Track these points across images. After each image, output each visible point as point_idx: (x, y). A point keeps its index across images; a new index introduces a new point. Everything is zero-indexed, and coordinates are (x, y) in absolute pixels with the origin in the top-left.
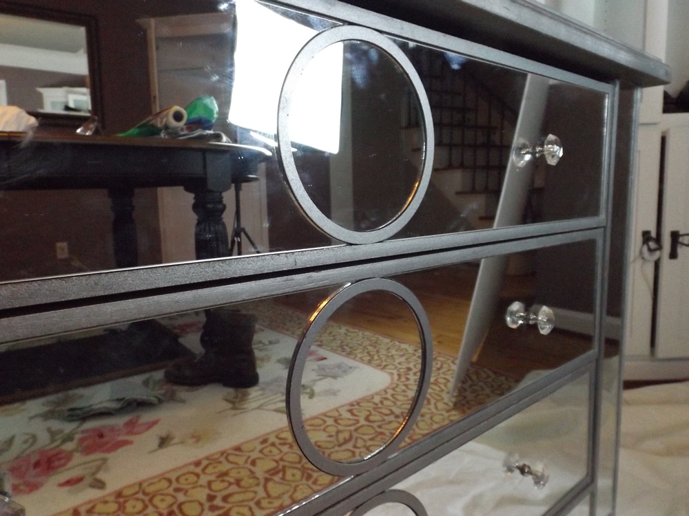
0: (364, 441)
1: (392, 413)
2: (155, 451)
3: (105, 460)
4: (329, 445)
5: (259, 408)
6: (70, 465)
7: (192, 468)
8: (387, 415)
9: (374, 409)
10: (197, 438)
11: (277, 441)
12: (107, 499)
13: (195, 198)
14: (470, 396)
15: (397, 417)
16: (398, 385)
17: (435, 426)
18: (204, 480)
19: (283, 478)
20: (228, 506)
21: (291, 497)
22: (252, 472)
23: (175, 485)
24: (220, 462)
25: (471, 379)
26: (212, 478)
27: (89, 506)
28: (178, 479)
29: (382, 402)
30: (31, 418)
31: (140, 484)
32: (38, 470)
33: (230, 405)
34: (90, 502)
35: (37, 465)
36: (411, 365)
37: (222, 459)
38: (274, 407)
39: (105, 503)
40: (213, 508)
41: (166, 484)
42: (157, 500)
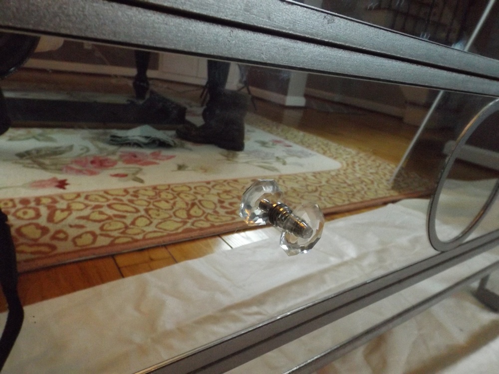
1: (345, 183)
2: (175, 171)
3: (141, 170)
5: (247, 163)
6: (117, 166)
7: (205, 184)
8: (342, 183)
9: (332, 178)
10: (205, 170)
12: (147, 188)
15: (349, 185)
16: (347, 169)
20: (233, 209)
23: (193, 190)
24: (224, 185)
26: (220, 192)
27: (134, 190)
28: (195, 188)
29: (337, 176)
30: (83, 138)
31: (169, 185)
32: (95, 165)
33: (224, 158)
34: (134, 188)
35: (93, 162)
38: (257, 164)
39: (146, 190)
40: (223, 207)
41: (188, 189)
42: (182, 195)
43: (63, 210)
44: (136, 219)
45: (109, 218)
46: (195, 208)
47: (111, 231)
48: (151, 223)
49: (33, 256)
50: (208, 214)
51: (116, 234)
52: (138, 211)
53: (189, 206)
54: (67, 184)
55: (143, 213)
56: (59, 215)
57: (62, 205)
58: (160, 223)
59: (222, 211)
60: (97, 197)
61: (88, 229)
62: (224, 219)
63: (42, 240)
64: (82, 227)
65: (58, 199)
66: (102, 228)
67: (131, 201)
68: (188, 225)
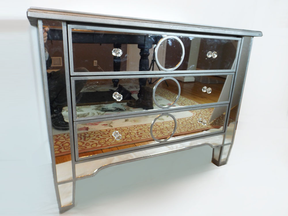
0: (180, 128)
1: (190, 123)
2: (124, 122)
3: (112, 122)
4: (170, 128)
7: (133, 127)
8: (188, 123)
9: (185, 121)
11: (155, 125)
13: (141, 51)
14: (217, 123)
15: (191, 124)
16: (195, 117)
17: (202, 128)
18: (136, 129)
19: (156, 132)
20: (141, 135)
21: (157, 136)
22: (148, 130)
23: (129, 129)
25: (220, 119)
26: (138, 129)
27: (109, 130)
28: (130, 128)
29: (188, 120)
30: (93, 109)
31: (121, 128)
36: (202, 112)
37: (141, 126)
39: (113, 130)
40: (138, 135)
41: (127, 128)
42: (125, 131)
43: (88, 137)
44: (109, 139)
45: (101, 139)
46: (128, 135)
47: (102, 143)
48: (113, 140)
49: (81, 150)
50: (132, 137)
51: (103, 144)
52: (110, 136)
53: (126, 135)
54: (89, 129)
56: (87, 139)
57: (87, 135)
59: (137, 136)
60: (98, 133)
61: (95, 142)
62: (137, 138)
63: (83, 146)
64: (93, 142)
65: (86, 134)
66: (99, 142)
67: (108, 134)
68: (125, 141)
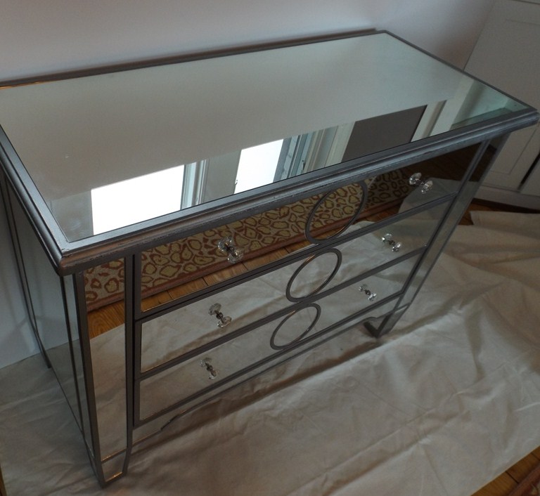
19: (245, 235)
46: (186, 250)
48: (156, 269)
53: (182, 249)
55: (149, 260)
58: (162, 269)
